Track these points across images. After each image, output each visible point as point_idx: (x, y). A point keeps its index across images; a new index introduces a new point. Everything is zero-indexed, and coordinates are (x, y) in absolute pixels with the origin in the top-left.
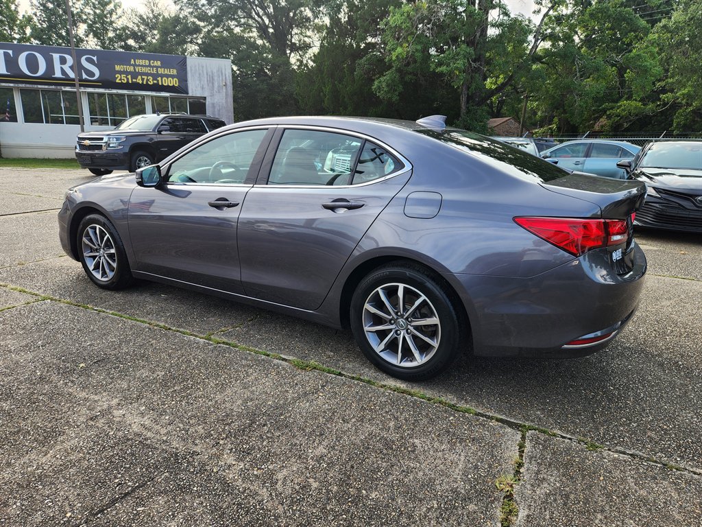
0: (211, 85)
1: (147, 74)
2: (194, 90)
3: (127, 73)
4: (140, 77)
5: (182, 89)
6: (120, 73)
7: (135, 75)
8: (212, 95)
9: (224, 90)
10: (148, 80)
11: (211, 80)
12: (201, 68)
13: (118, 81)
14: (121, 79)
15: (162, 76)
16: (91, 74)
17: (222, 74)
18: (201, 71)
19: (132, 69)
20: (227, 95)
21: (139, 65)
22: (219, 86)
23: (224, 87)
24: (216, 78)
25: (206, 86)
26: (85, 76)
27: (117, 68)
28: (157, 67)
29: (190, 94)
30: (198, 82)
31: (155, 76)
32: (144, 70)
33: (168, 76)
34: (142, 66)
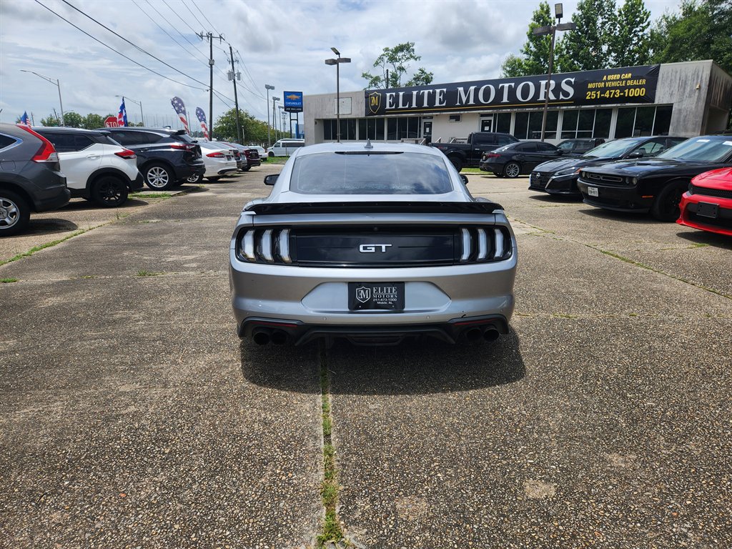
0: (682, 90)
1: (615, 88)
2: (661, 97)
3: (596, 89)
4: (608, 92)
5: (650, 96)
6: (591, 90)
7: (603, 90)
8: (681, 101)
9: (697, 94)
10: (615, 93)
11: (683, 84)
12: (674, 73)
13: (588, 98)
14: (590, 96)
15: (630, 87)
16: (566, 94)
17: (698, 77)
18: (673, 78)
19: (602, 85)
20: (699, 98)
21: (611, 81)
22: (691, 90)
23: (697, 91)
24: (689, 82)
25: (675, 92)
26: (561, 97)
27: (590, 86)
28: (627, 80)
29: (656, 102)
30: (667, 89)
31: (622, 89)
32: (614, 84)
33: (635, 87)
34: (613, 81)
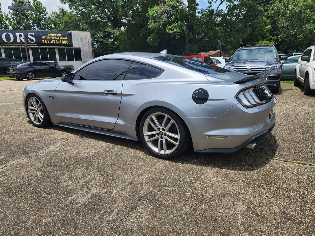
0: (82, 42)
1: (55, 40)
2: (75, 45)
3: (47, 39)
4: (52, 41)
5: (71, 44)
6: (44, 39)
7: (50, 40)
8: (83, 47)
9: (88, 44)
10: (56, 42)
11: (82, 40)
12: (78, 36)
13: (43, 43)
15: (62, 40)
16: (32, 40)
17: (87, 38)
18: (78, 37)
19: (49, 38)
20: (89, 46)
21: (52, 36)
22: (86, 43)
23: (88, 43)
24: (84, 40)
25: (80, 43)
26: (29, 42)
27: (43, 37)
28: (59, 36)
29: (74, 47)
30: (77, 42)
31: (59, 40)
32: (54, 38)
33: (64, 40)
34: (53, 36)
